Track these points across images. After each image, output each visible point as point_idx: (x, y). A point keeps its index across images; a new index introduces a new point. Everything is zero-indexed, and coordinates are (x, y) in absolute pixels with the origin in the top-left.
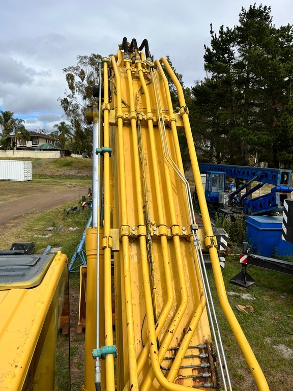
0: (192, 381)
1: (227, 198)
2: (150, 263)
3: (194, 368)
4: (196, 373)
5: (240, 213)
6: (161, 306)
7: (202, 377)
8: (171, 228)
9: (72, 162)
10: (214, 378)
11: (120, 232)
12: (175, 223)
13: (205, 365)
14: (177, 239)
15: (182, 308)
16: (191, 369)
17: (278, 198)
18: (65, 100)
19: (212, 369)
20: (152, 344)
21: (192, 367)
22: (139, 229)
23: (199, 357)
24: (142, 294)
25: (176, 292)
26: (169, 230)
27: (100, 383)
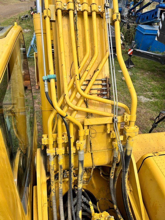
0: (97, 96)
1: (127, 12)
2: (76, 30)
3: (98, 90)
4: (99, 92)
5: (134, 23)
6: (82, 57)
7: (102, 94)
8: (91, 6)
10: (108, 94)
11: (55, 7)
12: (94, 3)
13: (105, 88)
14: (94, 15)
15: (95, 58)
16: (97, 90)
17: (159, 12)
19: (108, 90)
20: (76, 75)
21: (97, 89)
22: (69, 5)
23: (102, 85)
24: (71, 50)
25: (91, 50)
26: (89, 7)
27: (48, 92)
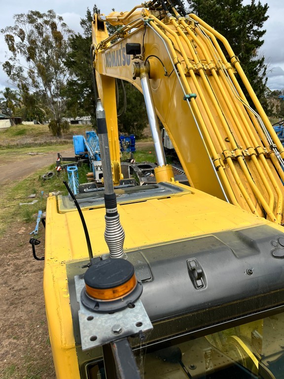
8: (254, 149)
9: (25, 130)
18: (7, 64)
